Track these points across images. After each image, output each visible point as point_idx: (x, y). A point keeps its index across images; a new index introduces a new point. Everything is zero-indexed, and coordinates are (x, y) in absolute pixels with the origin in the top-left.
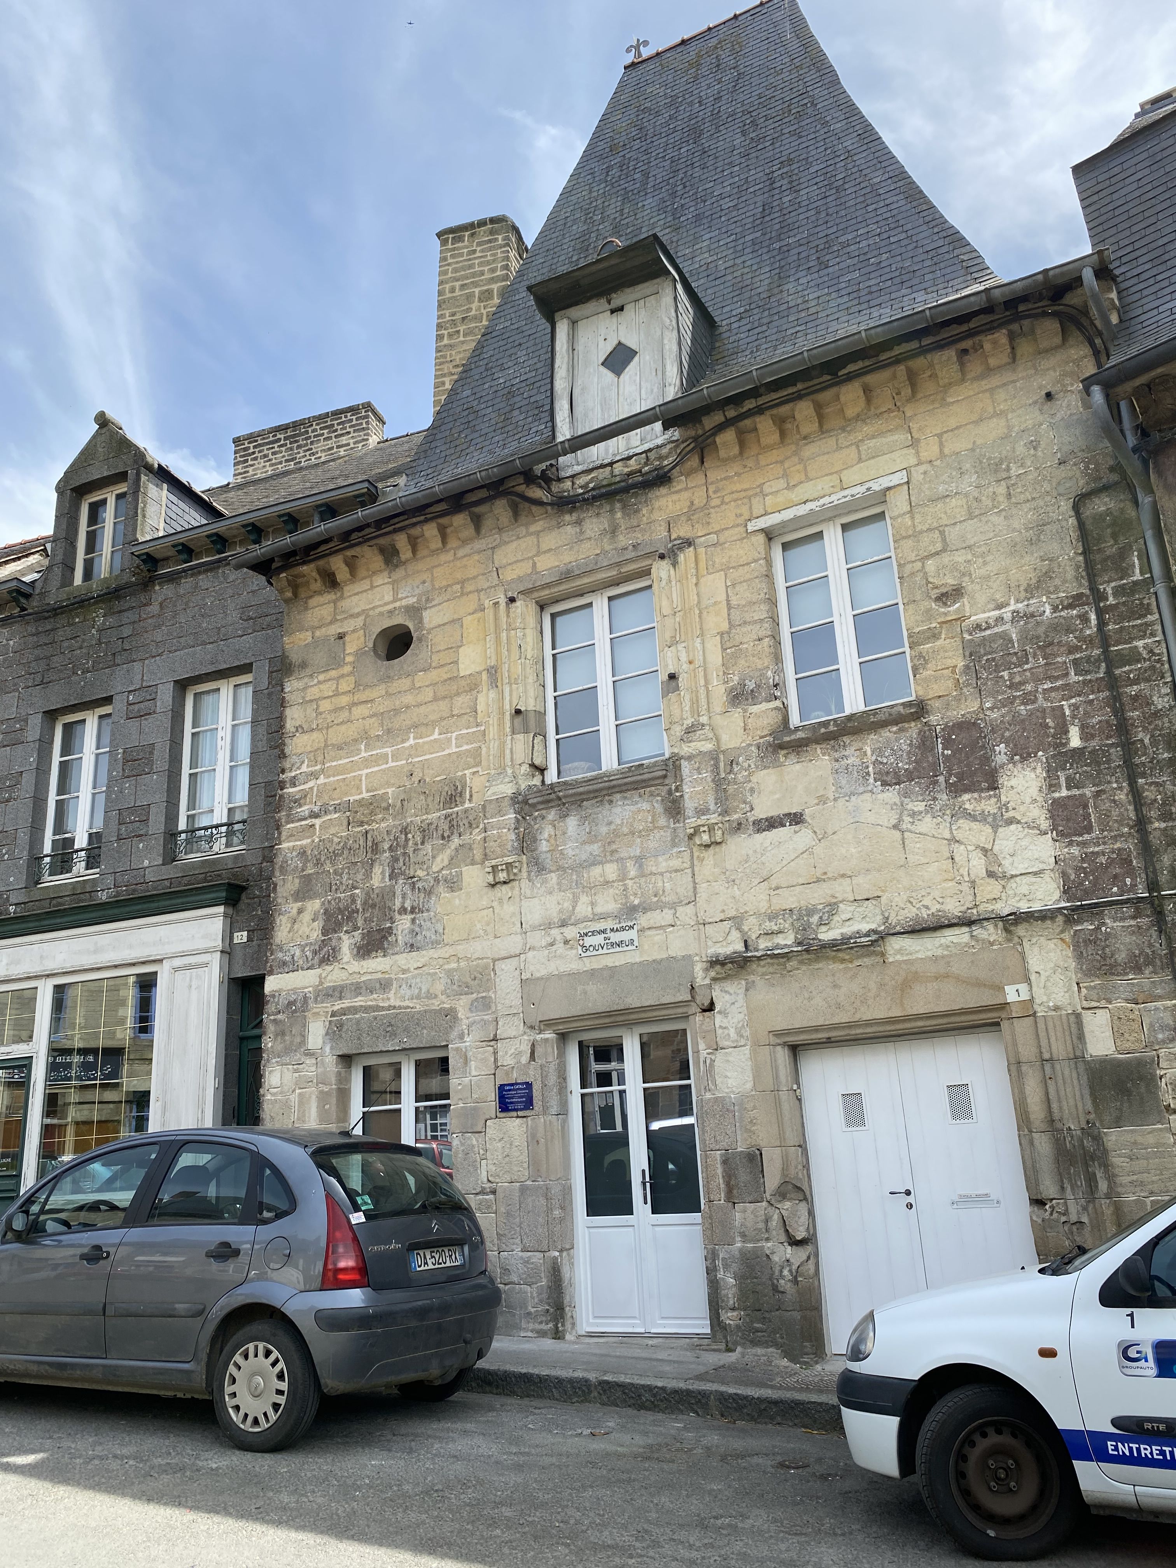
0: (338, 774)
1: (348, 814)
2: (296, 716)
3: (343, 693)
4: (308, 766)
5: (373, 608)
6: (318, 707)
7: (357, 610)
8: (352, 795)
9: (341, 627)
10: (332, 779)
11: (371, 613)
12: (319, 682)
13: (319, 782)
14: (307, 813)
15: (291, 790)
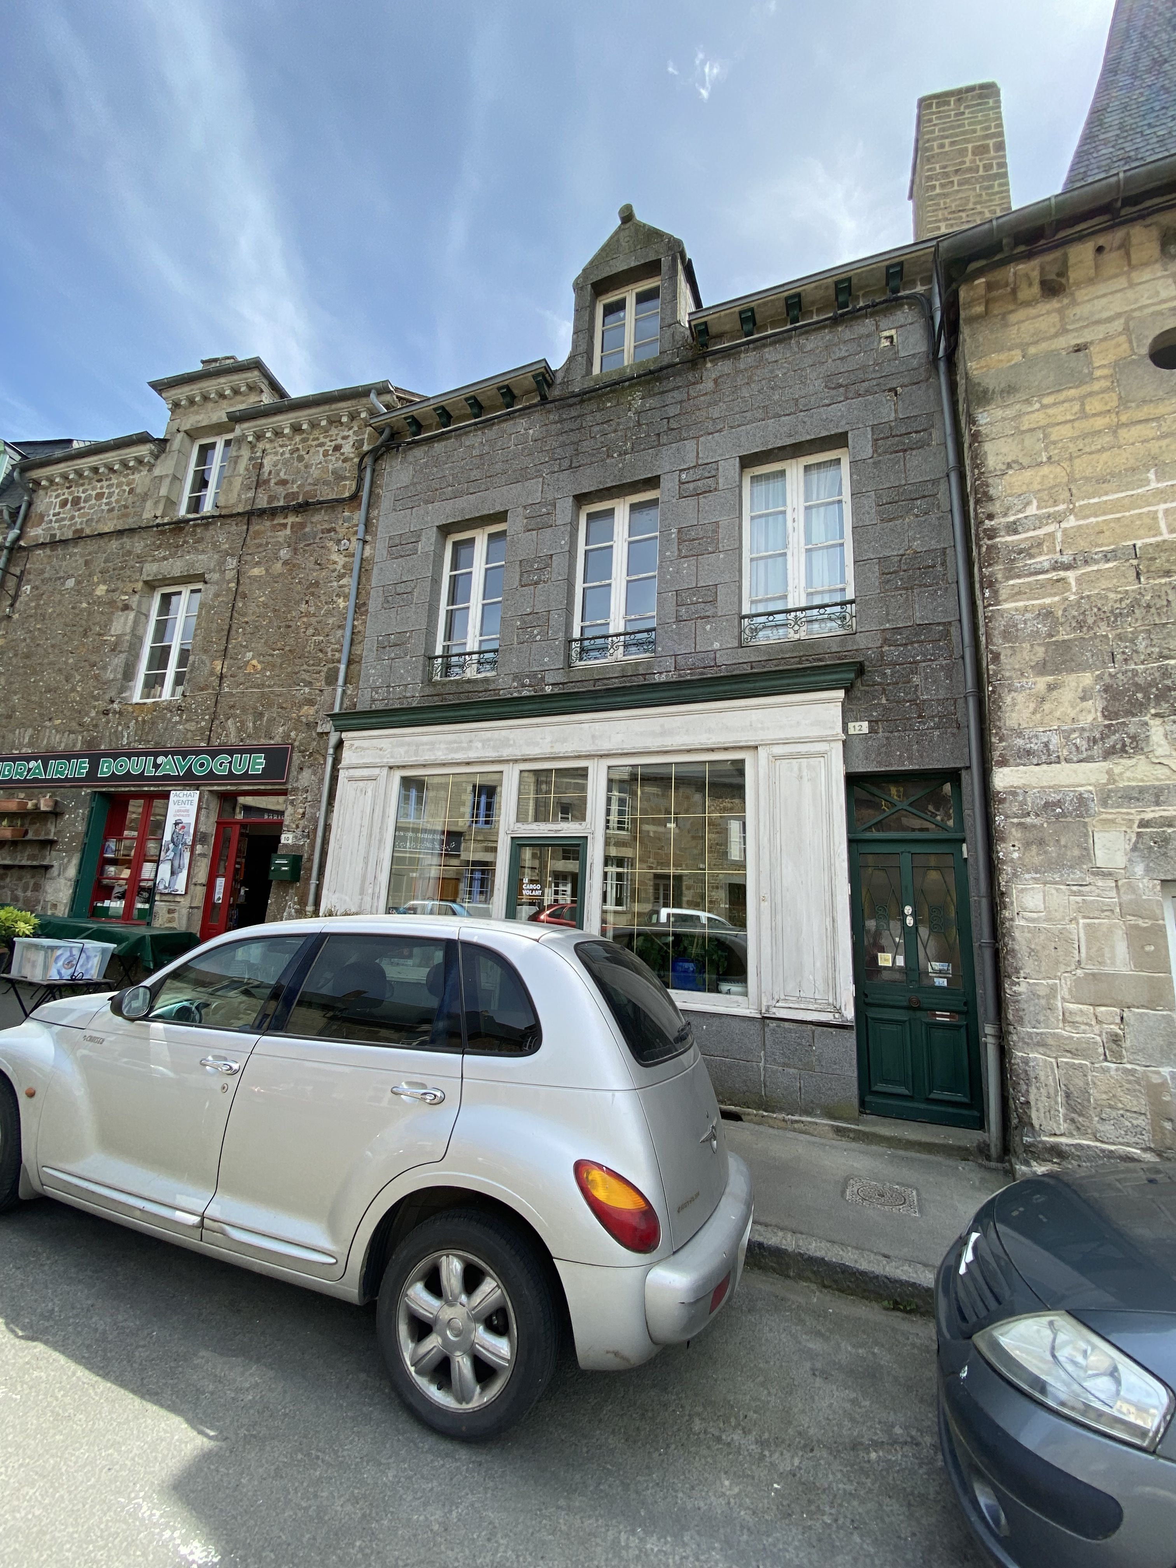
0: (1104, 514)
1: (1135, 562)
2: (1004, 450)
3: (1094, 415)
4: (1038, 508)
5: (1141, 308)
6: (1046, 436)
7: (1105, 315)
8: (1137, 538)
9: (1078, 337)
10: (1093, 520)
11: (1136, 314)
12: (1044, 407)
13: (1064, 525)
14: (1046, 565)
15: (1009, 539)
